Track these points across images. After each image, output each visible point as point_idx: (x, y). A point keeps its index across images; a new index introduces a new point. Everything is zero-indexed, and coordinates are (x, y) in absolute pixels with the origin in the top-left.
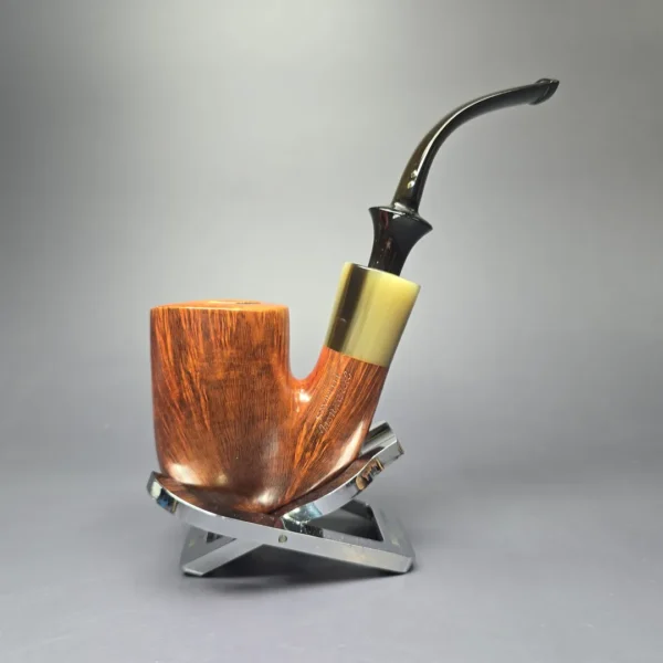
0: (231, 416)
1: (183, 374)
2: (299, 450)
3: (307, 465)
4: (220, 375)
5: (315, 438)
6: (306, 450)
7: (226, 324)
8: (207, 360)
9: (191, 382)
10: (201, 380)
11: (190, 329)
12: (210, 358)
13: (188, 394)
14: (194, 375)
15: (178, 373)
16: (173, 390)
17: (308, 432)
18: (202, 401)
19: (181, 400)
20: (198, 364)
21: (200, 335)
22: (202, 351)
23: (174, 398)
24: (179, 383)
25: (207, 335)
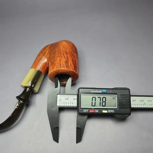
0: (57, 52)
1: (66, 58)
2: (47, 52)
3: (46, 50)
4: (58, 58)
5: (44, 54)
6: (46, 52)
7: (56, 67)
8: (61, 60)
9: (64, 57)
10: (62, 57)
11: (64, 65)
12: (60, 60)
13: (65, 55)
14: (64, 58)
15: (67, 58)
16: (69, 56)
17: (45, 55)
18: (62, 54)
19: (67, 54)
20: (63, 59)
21: (62, 64)
22: (62, 62)
23: (69, 55)
24: (67, 57)
25: (60, 64)
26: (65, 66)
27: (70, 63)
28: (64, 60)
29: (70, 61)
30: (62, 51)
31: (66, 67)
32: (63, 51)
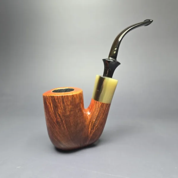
0: (72, 125)
1: (57, 114)
4: (68, 113)
5: (94, 126)
7: (69, 99)
9: (60, 116)
10: (63, 115)
11: (58, 102)
12: (65, 109)
13: (59, 120)
14: (60, 114)
15: (55, 114)
16: (54, 119)
18: (63, 121)
19: (57, 122)
21: (62, 103)
22: (62, 107)
23: (55, 121)
24: (56, 117)
25: (63, 103)
26: (56, 101)
27: (51, 108)
28: (60, 111)
29: (51, 111)
30: (65, 125)
31: (56, 99)
32: (64, 127)
